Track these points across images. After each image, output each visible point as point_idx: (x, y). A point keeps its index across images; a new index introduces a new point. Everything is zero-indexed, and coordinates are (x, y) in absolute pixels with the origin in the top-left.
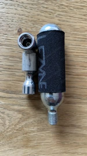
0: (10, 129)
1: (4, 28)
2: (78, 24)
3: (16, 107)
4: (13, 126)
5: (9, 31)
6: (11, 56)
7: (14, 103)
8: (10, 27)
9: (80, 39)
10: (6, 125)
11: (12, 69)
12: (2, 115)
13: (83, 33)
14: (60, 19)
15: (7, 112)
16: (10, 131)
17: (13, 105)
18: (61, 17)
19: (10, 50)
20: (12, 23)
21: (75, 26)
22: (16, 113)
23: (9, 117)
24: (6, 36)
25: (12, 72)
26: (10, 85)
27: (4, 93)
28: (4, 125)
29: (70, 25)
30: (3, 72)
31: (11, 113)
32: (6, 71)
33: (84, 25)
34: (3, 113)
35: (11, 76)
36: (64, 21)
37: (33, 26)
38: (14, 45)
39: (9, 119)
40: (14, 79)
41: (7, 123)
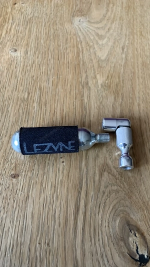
0: (122, 185)
1: (9, 193)
2: (11, 119)
3: (97, 178)
4: (118, 181)
5: (12, 187)
6: (41, 185)
7: (92, 181)
8: (8, 187)
9: (27, 117)
10: (117, 190)
11: (55, 183)
12: (106, 194)
13: (21, 114)
14: (4, 136)
15: (102, 188)
16: (123, 184)
17: (94, 181)
18: (3, 135)
19: (35, 186)
20: (4, 184)
21: (13, 122)
22: (103, 178)
23: (108, 186)
24: (18, 191)
25: (58, 183)
26: (72, 186)
27: (82, 192)
28: (117, 192)
29: (12, 126)
30: (58, 194)
31: (103, 184)
32: (57, 190)
33: (12, 113)
34: (104, 193)
35: (63, 185)
36: (7, 132)
37: (10, 163)
38: (29, 182)
39: (110, 186)
40: (66, 181)
41: (114, 188)
